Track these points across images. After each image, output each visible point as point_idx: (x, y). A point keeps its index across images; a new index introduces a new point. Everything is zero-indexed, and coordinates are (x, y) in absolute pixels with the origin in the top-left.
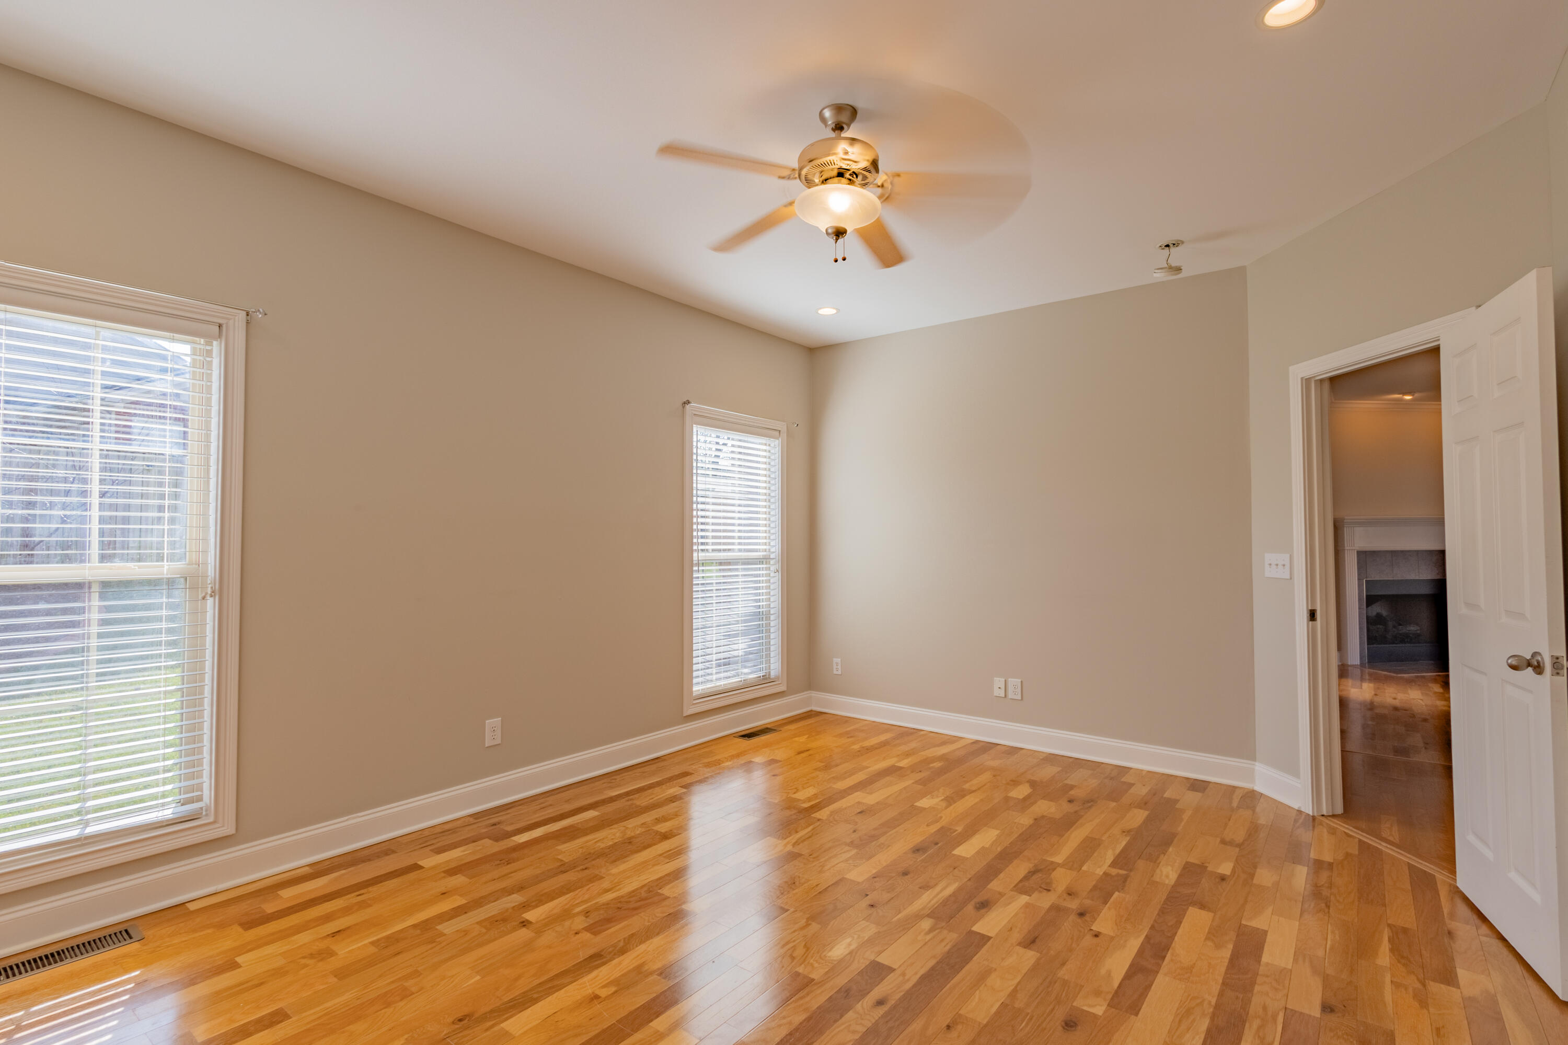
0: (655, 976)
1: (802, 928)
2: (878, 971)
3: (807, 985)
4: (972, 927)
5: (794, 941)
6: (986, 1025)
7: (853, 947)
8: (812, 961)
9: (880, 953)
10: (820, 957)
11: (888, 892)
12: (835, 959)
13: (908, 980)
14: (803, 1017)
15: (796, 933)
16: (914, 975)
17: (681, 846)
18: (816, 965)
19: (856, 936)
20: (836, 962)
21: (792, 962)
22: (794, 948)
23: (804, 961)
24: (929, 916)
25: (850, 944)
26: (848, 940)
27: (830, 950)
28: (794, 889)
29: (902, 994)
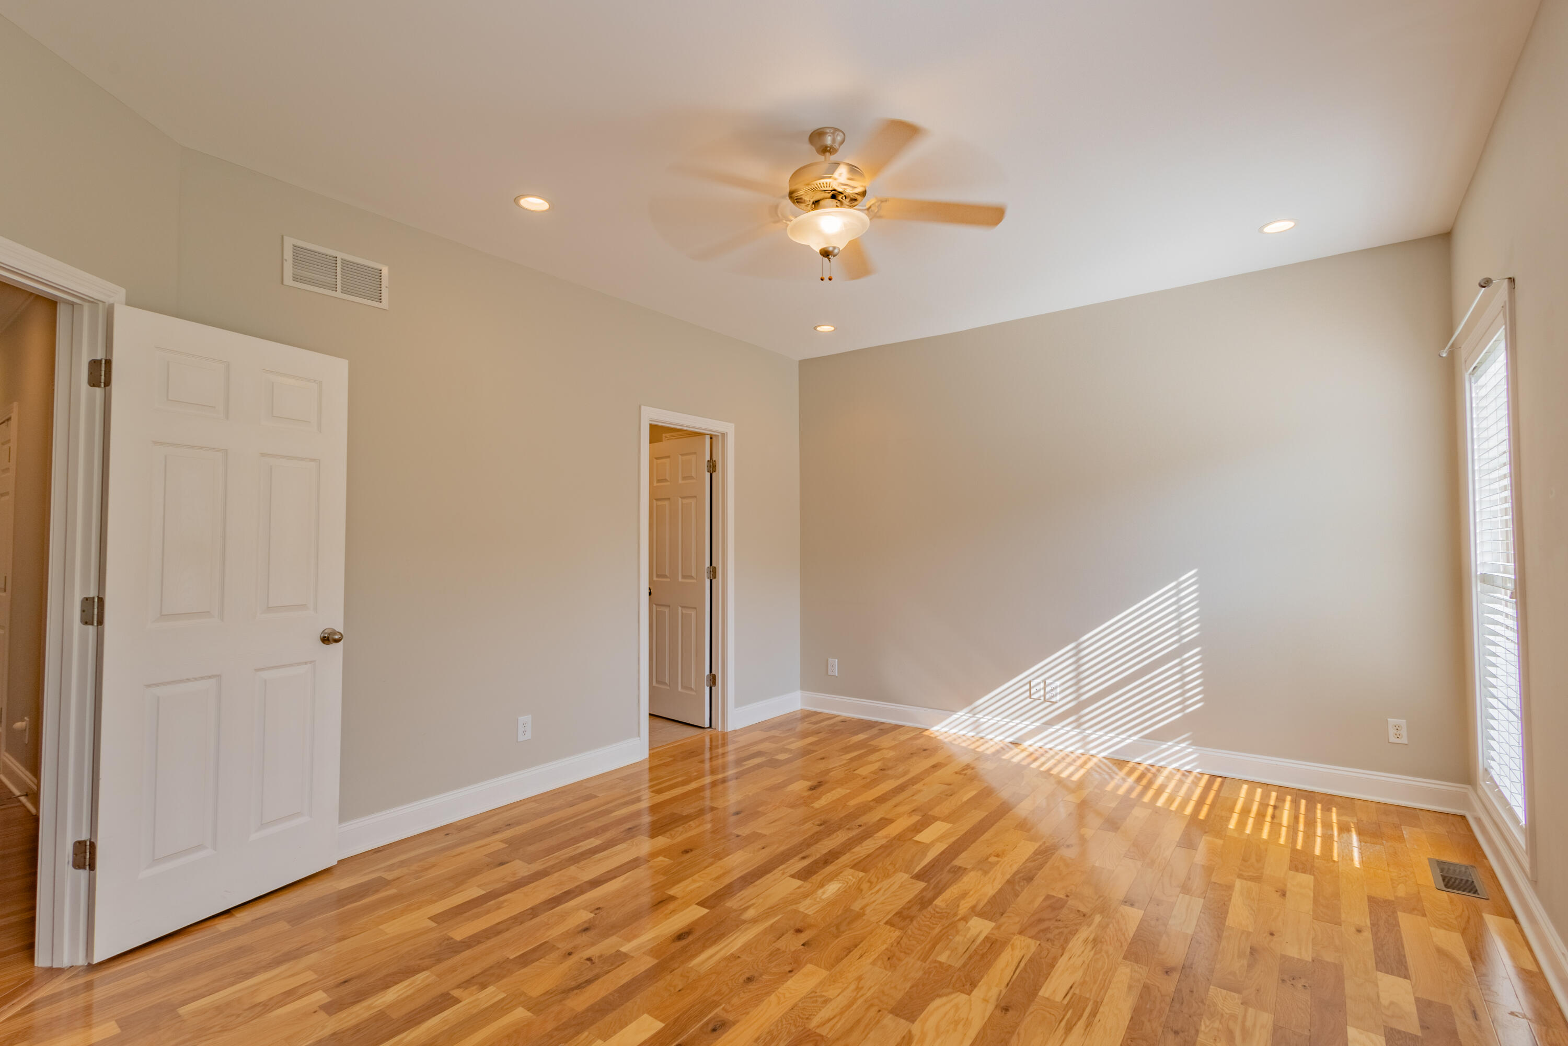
0: (968, 867)
1: (867, 905)
2: (805, 875)
3: (855, 865)
4: (708, 912)
5: (872, 894)
6: (740, 849)
7: (820, 892)
8: (854, 880)
9: (799, 887)
10: (848, 883)
11: (778, 949)
12: (836, 882)
13: (781, 870)
14: (854, 850)
15: (873, 900)
16: (777, 873)
17: (1089, 1025)
18: (850, 877)
19: (818, 900)
20: (835, 879)
21: (870, 878)
22: (870, 888)
23: (859, 880)
24: (744, 922)
25: (824, 893)
26: (825, 896)
27: (840, 888)
28: (887, 949)
29: (788, 862)
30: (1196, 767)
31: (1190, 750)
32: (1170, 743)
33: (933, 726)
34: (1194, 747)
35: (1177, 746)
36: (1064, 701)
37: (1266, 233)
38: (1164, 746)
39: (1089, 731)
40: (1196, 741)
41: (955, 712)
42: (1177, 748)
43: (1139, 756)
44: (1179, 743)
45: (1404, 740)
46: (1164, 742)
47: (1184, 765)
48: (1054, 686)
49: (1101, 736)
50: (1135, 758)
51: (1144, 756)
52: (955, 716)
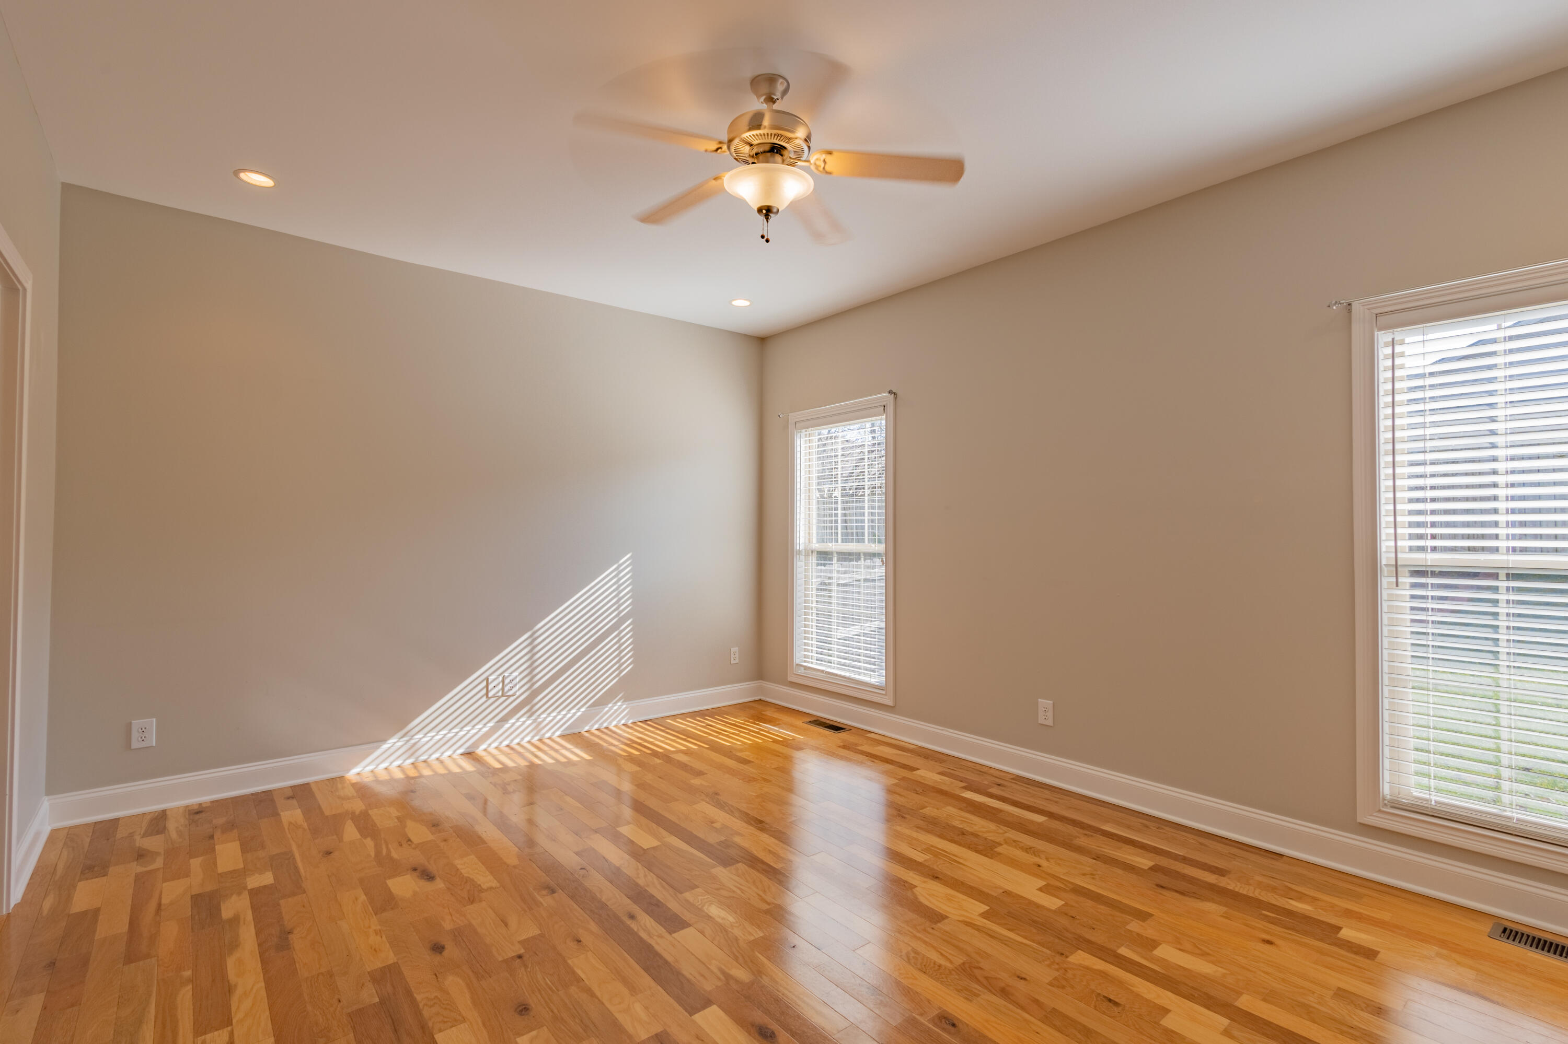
30: (628, 719)
31: (624, 706)
32: (610, 705)
33: (349, 770)
34: (627, 703)
35: (615, 706)
36: (519, 691)
37: (732, 305)
38: (607, 709)
39: (544, 716)
40: (626, 699)
41: (384, 741)
42: (615, 708)
43: (587, 724)
44: (616, 703)
45: (737, 661)
46: (604, 706)
47: (620, 721)
48: (511, 678)
49: (555, 717)
50: (584, 728)
51: (590, 724)
52: (385, 746)
